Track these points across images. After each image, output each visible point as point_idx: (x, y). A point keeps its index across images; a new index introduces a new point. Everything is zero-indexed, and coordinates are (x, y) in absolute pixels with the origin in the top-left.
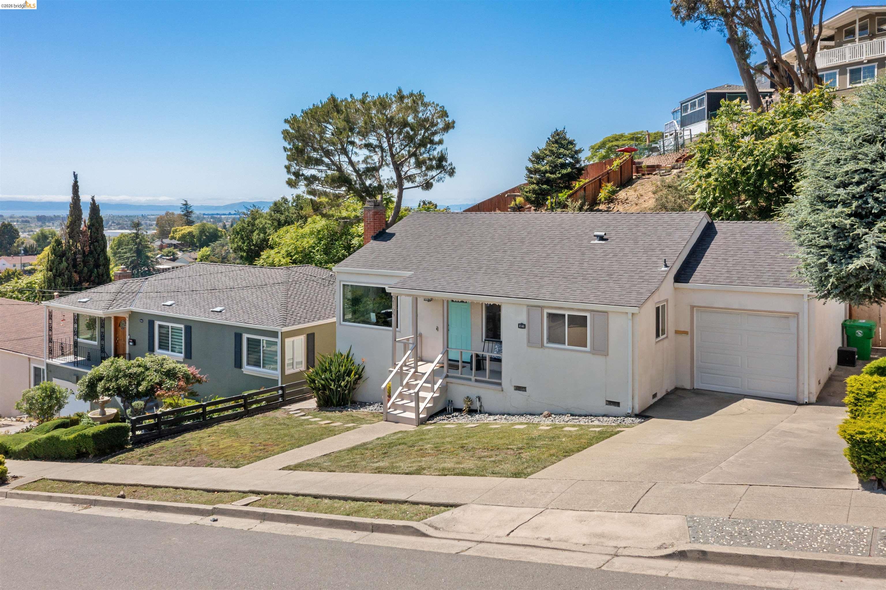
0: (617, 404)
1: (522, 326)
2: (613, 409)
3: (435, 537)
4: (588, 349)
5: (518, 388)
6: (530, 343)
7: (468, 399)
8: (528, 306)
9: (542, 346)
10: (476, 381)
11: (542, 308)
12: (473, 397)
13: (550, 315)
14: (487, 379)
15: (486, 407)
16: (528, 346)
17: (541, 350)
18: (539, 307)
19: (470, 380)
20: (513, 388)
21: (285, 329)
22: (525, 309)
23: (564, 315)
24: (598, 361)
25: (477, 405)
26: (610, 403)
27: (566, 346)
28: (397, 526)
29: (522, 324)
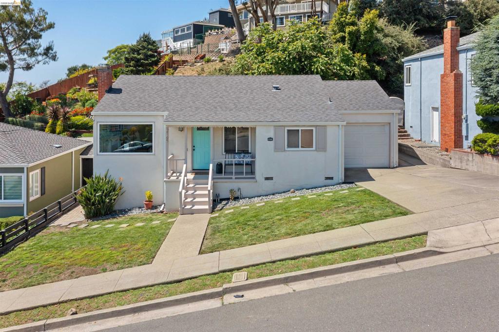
0: (332, 178)
1: (270, 139)
2: (329, 182)
3: (450, 252)
4: (314, 148)
5: (267, 179)
6: (276, 149)
7: (231, 191)
8: (275, 126)
9: (285, 150)
10: (236, 178)
11: (284, 126)
12: (236, 189)
13: (288, 131)
14: (244, 176)
15: (244, 194)
16: (275, 151)
17: (284, 153)
18: (282, 126)
19: (231, 178)
20: (264, 179)
21: (31, 165)
22: (272, 129)
23: (298, 130)
24: (320, 155)
25: (237, 194)
26: (327, 178)
27: (300, 149)
28: (417, 253)
29: (270, 138)
